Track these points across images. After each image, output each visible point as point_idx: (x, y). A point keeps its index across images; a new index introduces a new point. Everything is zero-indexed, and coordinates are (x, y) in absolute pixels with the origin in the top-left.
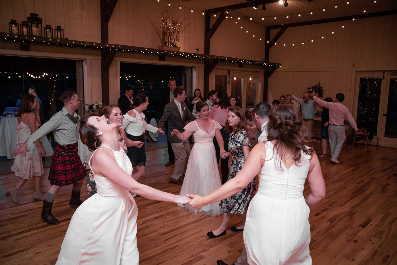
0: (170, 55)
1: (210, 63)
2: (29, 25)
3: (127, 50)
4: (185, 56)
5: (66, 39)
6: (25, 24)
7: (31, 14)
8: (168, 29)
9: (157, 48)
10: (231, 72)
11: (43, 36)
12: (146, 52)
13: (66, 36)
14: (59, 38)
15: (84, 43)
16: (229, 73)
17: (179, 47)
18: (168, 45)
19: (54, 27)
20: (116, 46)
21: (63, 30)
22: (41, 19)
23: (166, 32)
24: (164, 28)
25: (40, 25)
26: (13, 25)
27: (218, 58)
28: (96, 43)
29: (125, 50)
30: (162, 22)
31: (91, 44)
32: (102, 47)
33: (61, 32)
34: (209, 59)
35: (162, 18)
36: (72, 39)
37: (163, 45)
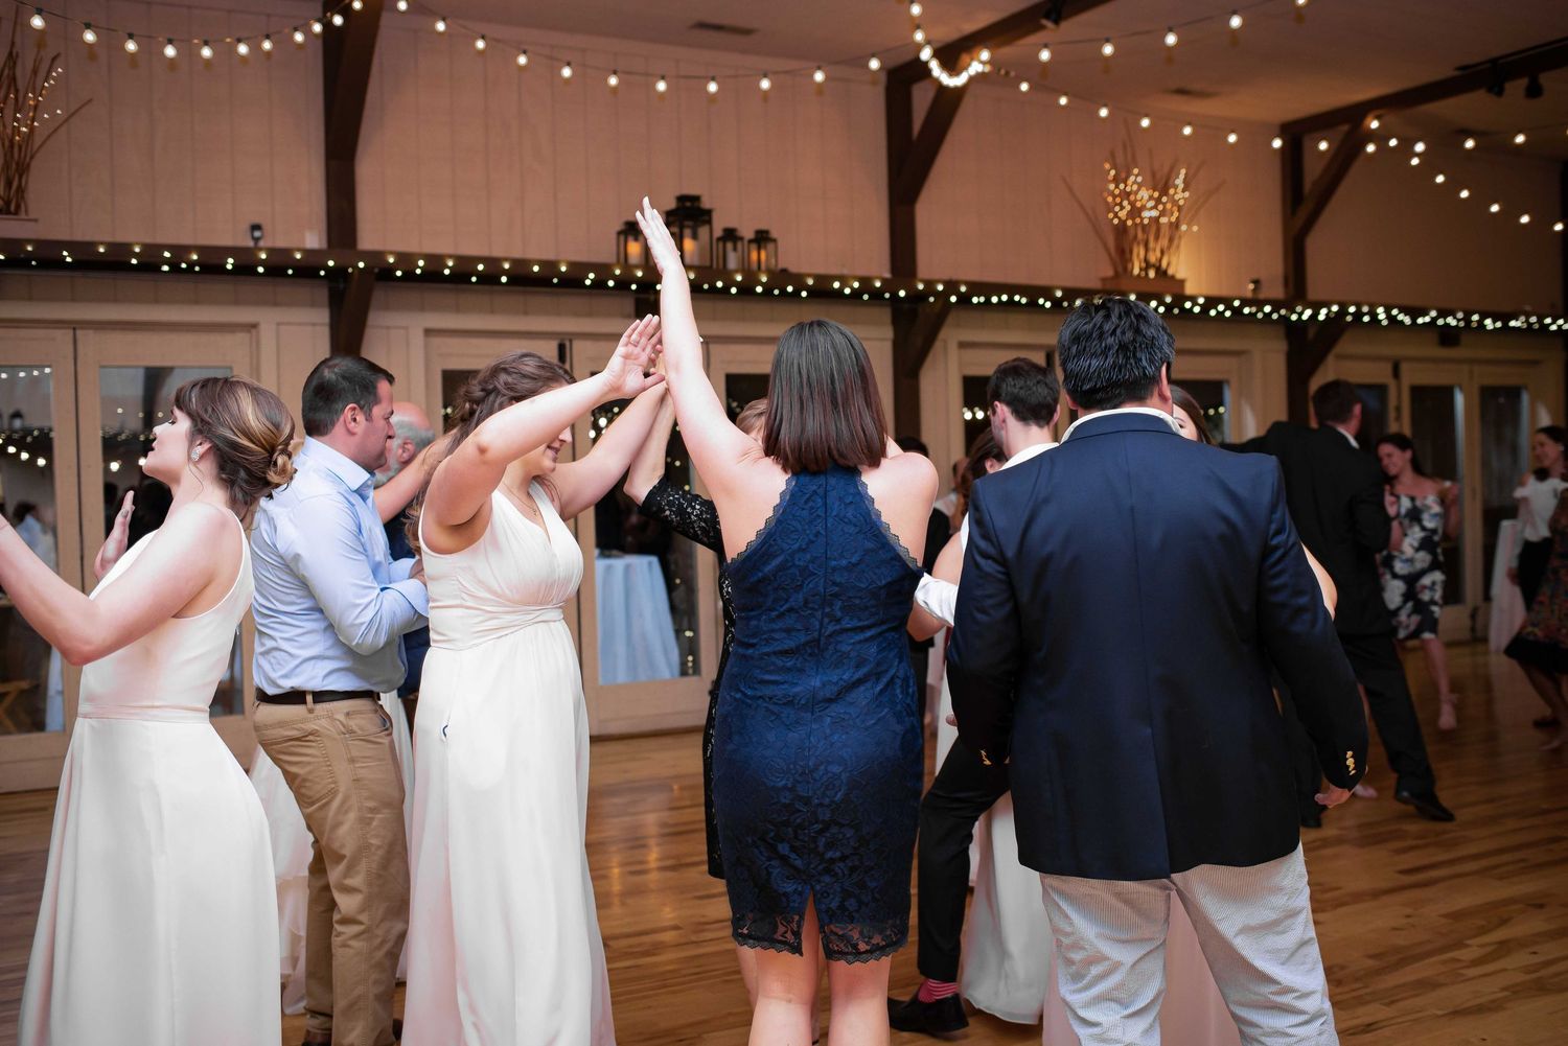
1: (1311, 333)
3: (988, 301)
4: (1205, 309)
5: (784, 271)
7: (681, 199)
8: (1136, 212)
9: (1095, 284)
10: (1405, 367)
11: (715, 266)
12: (1056, 302)
13: (791, 261)
14: (763, 267)
15: (844, 281)
16: (1396, 373)
17: (1180, 275)
18: (1136, 271)
19: (748, 233)
20: (951, 286)
21: (775, 241)
22: (709, 212)
23: (1129, 223)
24: (1117, 209)
25: (703, 231)
26: (630, 239)
27: (1343, 312)
28: (884, 281)
29: (982, 299)
30: (1112, 186)
31: (866, 282)
32: (902, 293)
33: (771, 246)
34: (1305, 317)
35: (1113, 172)
36: (803, 270)
37: (1117, 275)
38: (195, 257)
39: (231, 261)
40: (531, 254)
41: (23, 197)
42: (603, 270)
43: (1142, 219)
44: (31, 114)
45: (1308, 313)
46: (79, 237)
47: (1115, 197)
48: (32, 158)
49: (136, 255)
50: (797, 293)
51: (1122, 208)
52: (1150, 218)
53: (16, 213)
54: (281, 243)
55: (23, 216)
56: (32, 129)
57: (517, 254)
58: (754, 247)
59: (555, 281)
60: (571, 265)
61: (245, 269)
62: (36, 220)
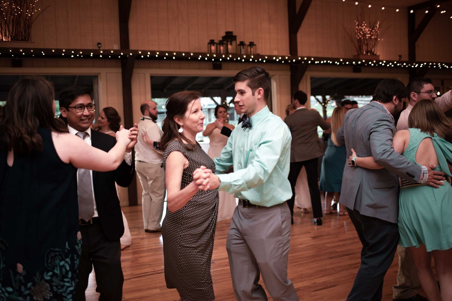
0: (368, 64)
1: (417, 71)
2: (225, 44)
3: (320, 62)
4: (386, 64)
5: (258, 54)
6: (221, 43)
7: (227, 33)
8: (364, 35)
9: (352, 58)
11: (238, 52)
12: (341, 63)
13: (260, 52)
14: (252, 53)
15: (277, 57)
17: (378, 54)
18: (364, 53)
19: (247, 43)
20: (309, 58)
21: (255, 45)
22: (235, 37)
23: (362, 38)
24: (359, 34)
25: (234, 43)
26: (212, 45)
27: (428, 64)
28: (288, 57)
29: (318, 62)
30: (357, 27)
31: (283, 57)
32: (294, 61)
33: (254, 47)
34: (416, 66)
35: (357, 23)
36: (264, 54)
37: (358, 55)
38: (81, 53)
39: (92, 54)
40: (182, 50)
41: (30, 36)
42: (204, 55)
43: (366, 37)
44: (31, 10)
45: (417, 65)
46: (46, 47)
47: (358, 30)
48: (32, 24)
49: (64, 53)
50: (262, 61)
51: (360, 34)
52: (369, 37)
53: (28, 40)
54: (107, 48)
55: (30, 41)
56: (32, 15)
57: (177, 50)
58: (249, 47)
59: (189, 58)
60: (194, 53)
61: (96, 56)
62: (34, 43)
